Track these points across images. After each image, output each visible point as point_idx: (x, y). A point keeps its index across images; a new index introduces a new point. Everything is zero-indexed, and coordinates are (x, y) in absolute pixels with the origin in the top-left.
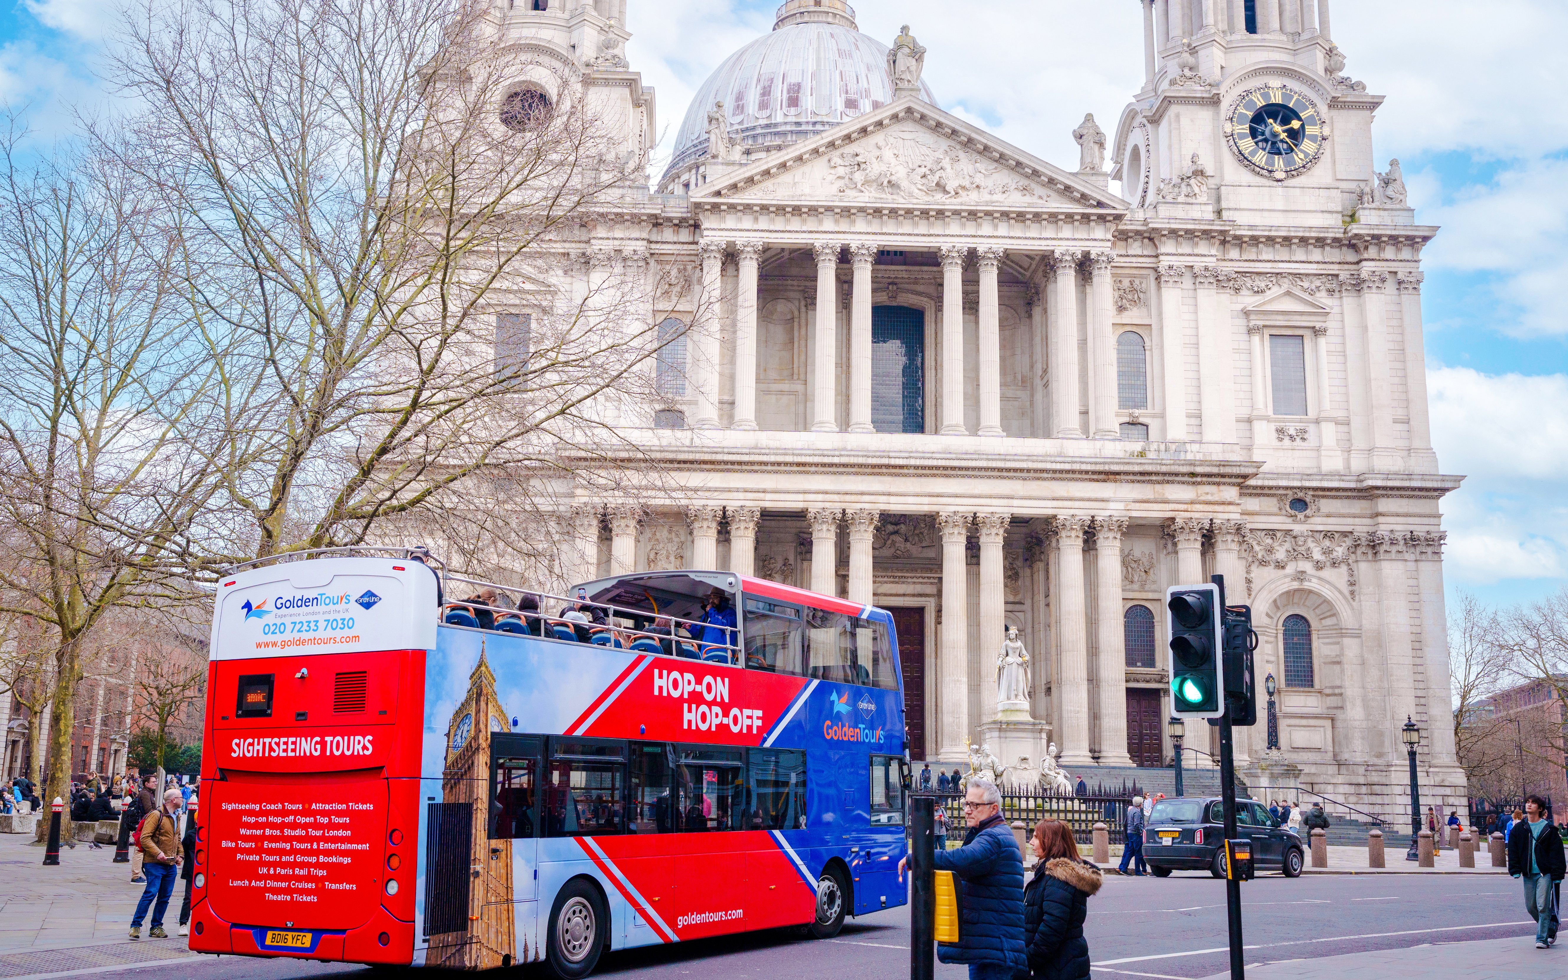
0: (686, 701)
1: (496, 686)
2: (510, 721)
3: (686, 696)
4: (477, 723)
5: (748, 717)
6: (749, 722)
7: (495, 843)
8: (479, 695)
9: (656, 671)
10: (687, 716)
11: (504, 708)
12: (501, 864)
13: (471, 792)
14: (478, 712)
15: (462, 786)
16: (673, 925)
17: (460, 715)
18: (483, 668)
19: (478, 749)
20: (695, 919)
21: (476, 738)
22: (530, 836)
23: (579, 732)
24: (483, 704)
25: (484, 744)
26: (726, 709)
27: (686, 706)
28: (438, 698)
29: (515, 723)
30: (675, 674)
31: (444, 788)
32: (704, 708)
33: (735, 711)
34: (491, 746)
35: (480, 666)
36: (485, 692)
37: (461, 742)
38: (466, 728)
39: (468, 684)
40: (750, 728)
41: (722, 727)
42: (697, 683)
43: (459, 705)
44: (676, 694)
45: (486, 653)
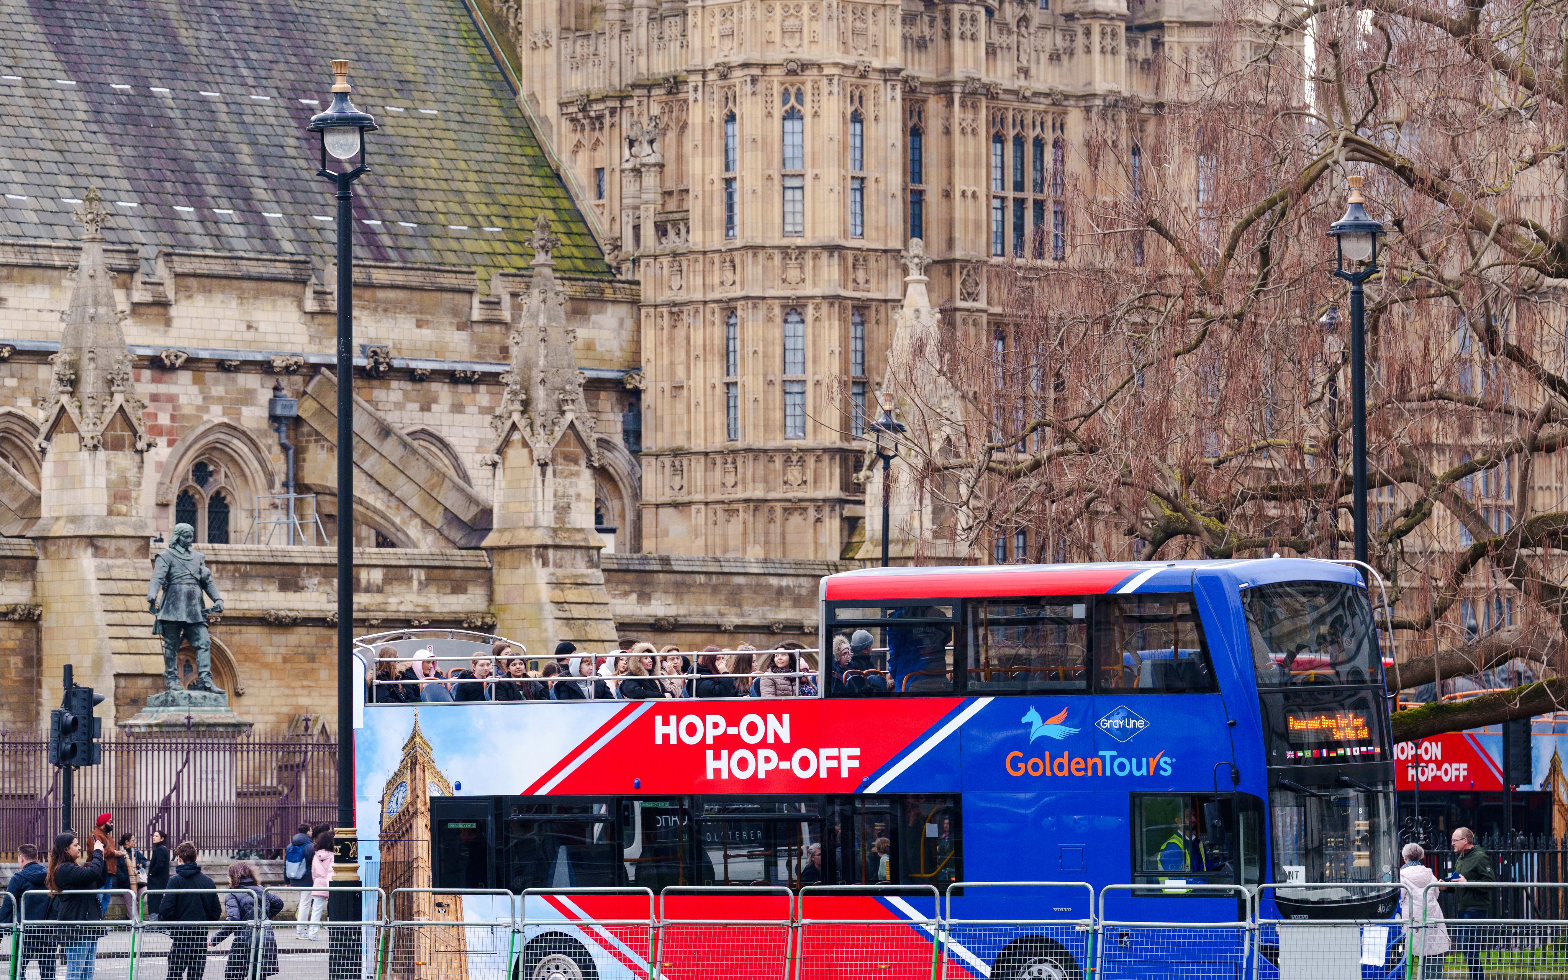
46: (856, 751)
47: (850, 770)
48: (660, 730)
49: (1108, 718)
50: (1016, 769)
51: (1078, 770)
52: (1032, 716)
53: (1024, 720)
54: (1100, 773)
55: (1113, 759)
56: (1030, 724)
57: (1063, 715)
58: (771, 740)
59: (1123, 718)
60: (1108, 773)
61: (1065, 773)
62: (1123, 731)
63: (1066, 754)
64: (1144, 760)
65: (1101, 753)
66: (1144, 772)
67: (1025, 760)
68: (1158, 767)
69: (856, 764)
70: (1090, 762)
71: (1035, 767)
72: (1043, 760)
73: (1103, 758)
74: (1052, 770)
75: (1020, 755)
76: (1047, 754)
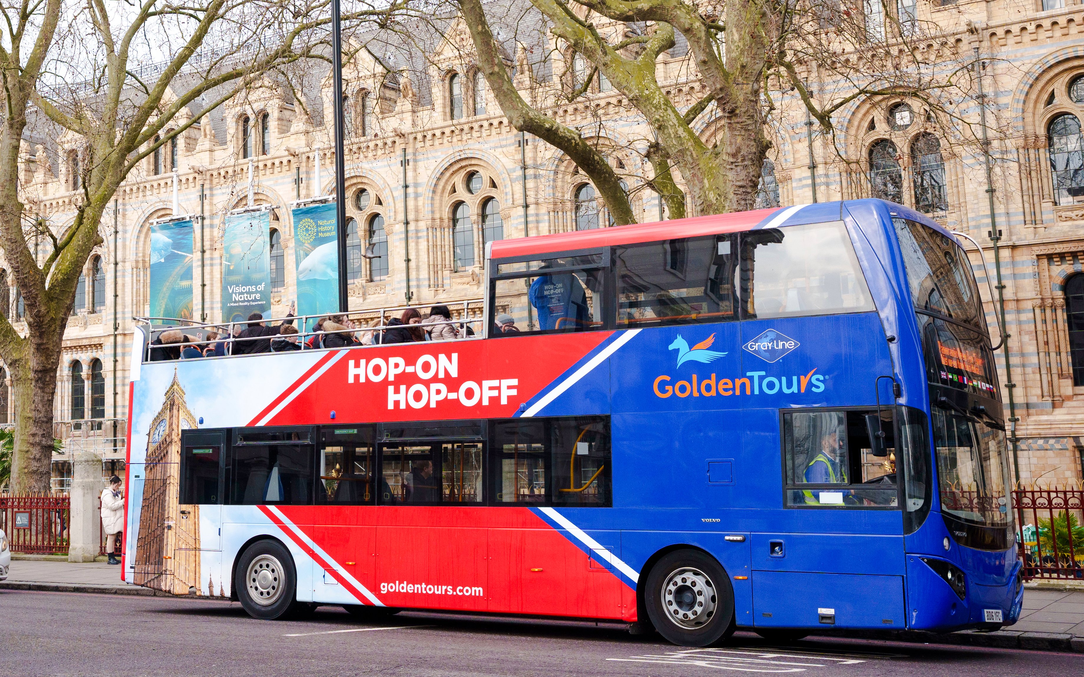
0: (391, 383)
1: (186, 398)
2: (198, 421)
3: (391, 378)
4: (171, 425)
5: (491, 388)
6: (495, 393)
7: (187, 507)
8: (172, 405)
9: (352, 363)
10: (392, 397)
11: (192, 412)
12: (191, 522)
13: (165, 471)
14: (171, 417)
15: (159, 468)
16: (373, 588)
17: (158, 420)
18: (175, 387)
19: (171, 442)
20: (406, 588)
21: (170, 435)
22: (215, 503)
23: (262, 423)
24: (175, 411)
25: (176, 437)
26: (453, 384)
27: (391, 389)
28: (142, 411)
29: (201, 422)
30: (378, 361)
31: (146, 469)
32: (419, 387)
33: (469, 384)
34: (182, 440)
35: (172, 386)
36: (176, 402)
37: (157, 438)
38: (162, 428)
39: (163, 399)
40: (495, 399)
42: (407, 364)
43: (156, 414)
44: (376, 379)
45: (178, 376)
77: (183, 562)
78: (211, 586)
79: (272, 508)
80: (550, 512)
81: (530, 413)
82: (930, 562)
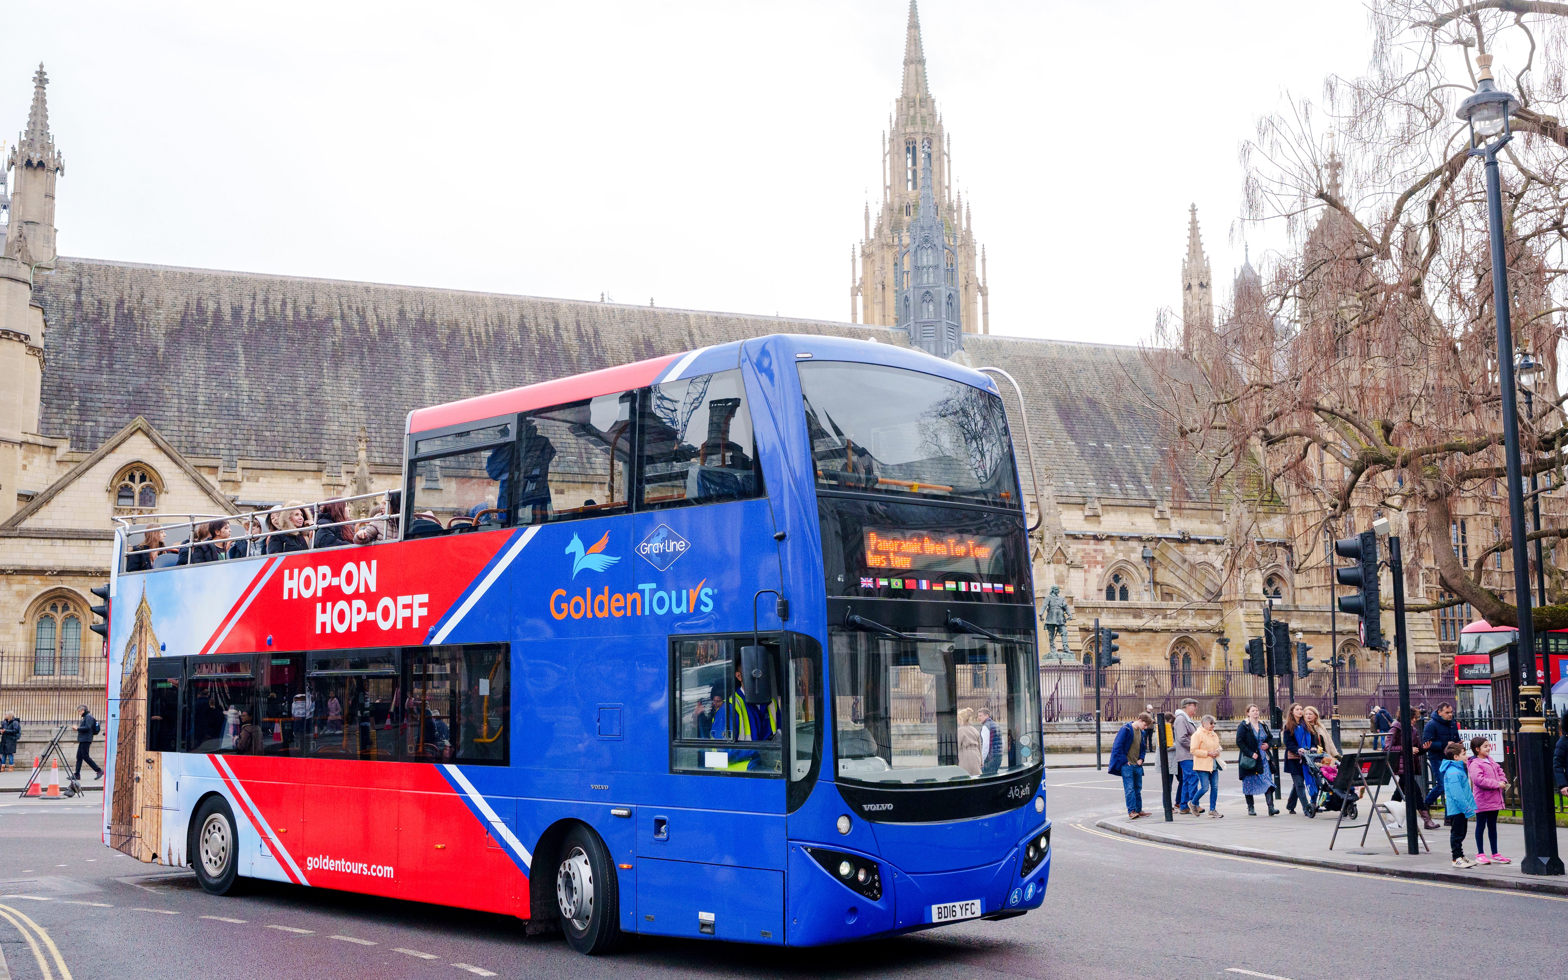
0: (319, 600)
1: (152, 618)
2: (161, 647)
3: (319, 594)
4: (140, 652)
5: (405, 606)
6: (407, 613)
7: (152, 755)
8: (141, 627)
9: (287, 573)
10: (320, 618)
11: (157, 636)
12: (155, 774)
13: (136, 710)
14: (140, 642)
15: (130, 705)
16: (302, 864)
17: (130, 646)
18: (144, 604)
19: (140, 674)
20: (329, 864)
21: (139, 665)
22: (174, 750)
23: (212, 650)
24: (143, 635)
25: (144, 669)
26: (372, 601)
27: (319, 606)
28: (118, 634)
29: (163, 648)
30: (308, 571)
31: (120, 706)
32: (342, 605)
33: (386, 601)
34: (148, 671)
35: (142, 603)
36: (145, 624)
37: (130, 669)
38: (133, 656)
39: (134, 619)
40: (407, 621)
41: (368, 627)
42: (333, 576)
43: (129, 638)
44: (307, 594)
45: (146, 590)
46: (424, 598)
47: (421, 618)
48: (287, 584)
49: (648, 542)
50: (559, 611)
51: (618, 609)
52: (575, 545)
53: (568, 551)
54: (639, 613)
55: (653, 592)
56: (573, 555)
57: (604, 541)
58: (362, 590)
59: (663, 540)
60: (647, 613)
61: (605, 614)
62: (663, 555)
63: (606, 589)
64: (684, 592)
65: (640, 587)
66: (684, 608)
67: (567, 599)
68: (699, 602)
69: (424, 612)
70: (630, 597)
71: (577, 608)
72: (584, 597)
73: (642, 592)
74: (593, 611)
75: (562, 592)
76: (589, 590)
77: (148, 823)
78: (170, 854)
79: (220, 758)
80: (453, 770)
81: (438, 639)
82: (815, 853)
